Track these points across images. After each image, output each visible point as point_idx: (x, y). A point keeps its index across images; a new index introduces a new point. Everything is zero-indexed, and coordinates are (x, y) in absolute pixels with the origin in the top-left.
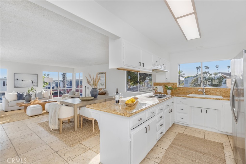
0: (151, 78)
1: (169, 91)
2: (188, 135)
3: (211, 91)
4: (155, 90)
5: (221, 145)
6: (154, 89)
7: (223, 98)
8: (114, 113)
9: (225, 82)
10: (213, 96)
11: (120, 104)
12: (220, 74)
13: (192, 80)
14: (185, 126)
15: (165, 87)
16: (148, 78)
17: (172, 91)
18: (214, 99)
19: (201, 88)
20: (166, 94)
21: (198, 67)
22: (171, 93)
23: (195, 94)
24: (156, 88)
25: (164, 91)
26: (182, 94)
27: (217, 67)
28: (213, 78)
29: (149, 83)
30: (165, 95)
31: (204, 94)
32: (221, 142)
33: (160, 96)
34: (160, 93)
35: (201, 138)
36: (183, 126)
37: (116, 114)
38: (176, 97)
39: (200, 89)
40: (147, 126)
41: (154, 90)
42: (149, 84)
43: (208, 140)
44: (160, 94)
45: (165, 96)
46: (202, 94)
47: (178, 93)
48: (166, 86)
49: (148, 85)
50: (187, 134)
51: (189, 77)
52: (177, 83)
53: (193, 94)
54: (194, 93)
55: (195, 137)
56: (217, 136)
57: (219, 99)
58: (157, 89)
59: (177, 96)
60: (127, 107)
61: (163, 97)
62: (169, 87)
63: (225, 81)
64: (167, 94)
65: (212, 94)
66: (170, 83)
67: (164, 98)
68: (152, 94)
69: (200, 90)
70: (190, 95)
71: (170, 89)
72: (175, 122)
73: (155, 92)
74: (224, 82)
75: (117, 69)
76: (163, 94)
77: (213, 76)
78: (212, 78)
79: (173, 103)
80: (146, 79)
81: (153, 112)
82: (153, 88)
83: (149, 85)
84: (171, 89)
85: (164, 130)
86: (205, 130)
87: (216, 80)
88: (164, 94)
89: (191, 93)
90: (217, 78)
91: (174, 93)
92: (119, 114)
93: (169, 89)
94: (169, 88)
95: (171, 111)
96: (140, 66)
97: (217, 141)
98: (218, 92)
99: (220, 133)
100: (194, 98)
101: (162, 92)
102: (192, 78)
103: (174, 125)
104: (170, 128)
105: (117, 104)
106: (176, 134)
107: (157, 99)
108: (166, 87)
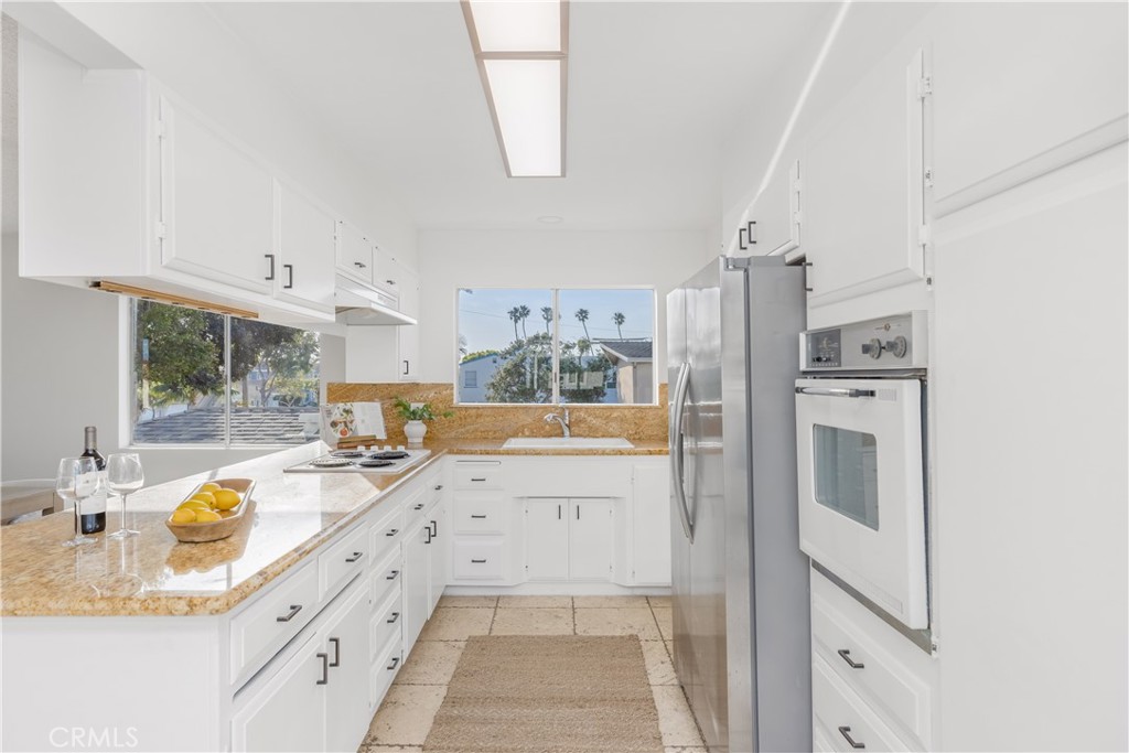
0: (284, 356)
1: (416, 429)
2: (511, 637)
3: (589, 419)
4: (341, 427)
5: (631, 645)
6: (333, 418)
7: (632, 446)
8: (87, 606)
9: (615, 379)
10: (596, 440)
11: (115, 534)
12: (598, 347)
13: (495, 371)
14: (490, 598)
15: (397, 406)
16: (267, 355)
17: (428, 426)
18: (604, 453)
19: (556, 408)
20: (401, 443)
21: (516, 310)
22: (424, 438)
23: (533, 435)
24: (348, 412)
25: (387, 429)
26: (476, 440)
27: (583, 315)
28: (577, 362)
29: (272, 388)
30: (401, 449)
31: (567, 433)
32: (629, 632)
33: (376, 461)
34: (369, 442)
35: (564, 636)
36: (485, 597)
37: (115, 612)
38: (449, 457)
39: (551, 412)
40: (326, 640)
41: (334, 424)
42: (274, 394)
43: (589, 637)
44: (375, 449)
45: (402, 457)
46: (557, 436)
47: (457, 439)
48: (398, 403)
49: (265, 399)
50: (504, 634)
51: (481, 356)
52: (455, 386)
53: (524, 436)
54: (527, 433)
55: (539, 637)
56: (616, 610)
57: (621, 453)
58: (351, 422)
59: (457, 453)
60: (186, 547)
61: (392, 461)
62: (413, 406)
63: (615, 374)
64: (404, 441)
65: (593, 433)
66: (418, 384)
67: (399, 466)
68: (320, 449)
69: (551, 415)
70: (512, 444)
71: (421, 418)
72: (447, 586)
73: (339, 436)
74: (611, 381)
75: (97, 285)
76: (388, 449)
77: (576, 352)
78: (572, 363)
79: (439, 488)
80: (254, 363)
81: (353, 557)
82: (329, 413)
83: (275, 399)
84: (426, 416)
85: (401, 641)
86: (572, 594)
87: (586, 374)
88: (394, 448)
89: (515, 435)
90: (589, 364)
91: (438, 439)
92: (137, 606)
93: (414, 415)
94: (414, 413)
95: (431, 533)
96: (272, 278)
97: (618, 633)
98: (614, 425)
99: (624, 596)
100: (531, 454)
101: (382, 436)
102: (495, 362)
103: (444, 602)
104: (428, 627)
105: (91, 540)
106: (459, 648)
107: (365, 475)
108: (401, 409)
